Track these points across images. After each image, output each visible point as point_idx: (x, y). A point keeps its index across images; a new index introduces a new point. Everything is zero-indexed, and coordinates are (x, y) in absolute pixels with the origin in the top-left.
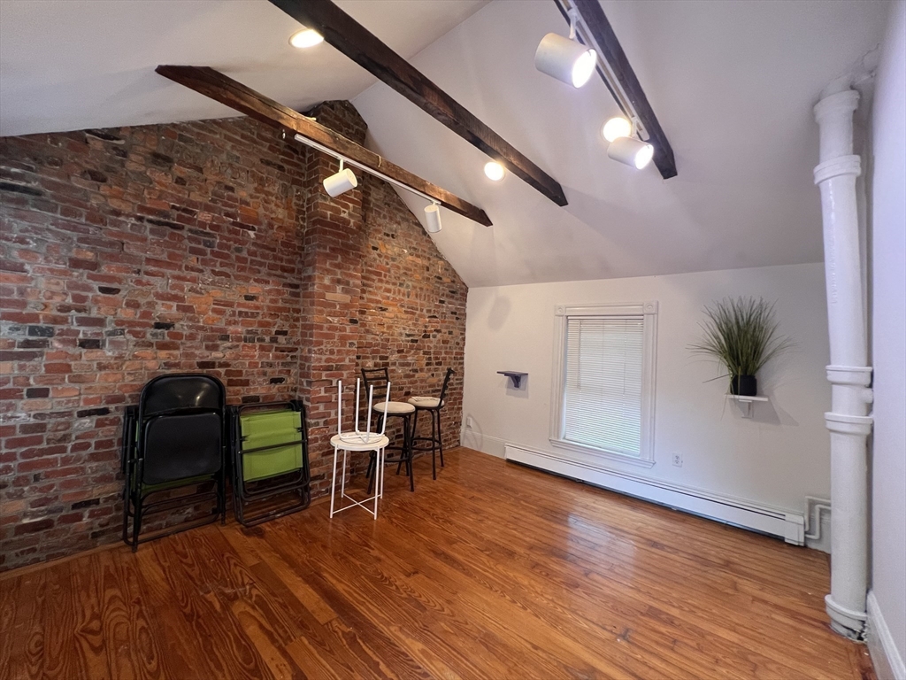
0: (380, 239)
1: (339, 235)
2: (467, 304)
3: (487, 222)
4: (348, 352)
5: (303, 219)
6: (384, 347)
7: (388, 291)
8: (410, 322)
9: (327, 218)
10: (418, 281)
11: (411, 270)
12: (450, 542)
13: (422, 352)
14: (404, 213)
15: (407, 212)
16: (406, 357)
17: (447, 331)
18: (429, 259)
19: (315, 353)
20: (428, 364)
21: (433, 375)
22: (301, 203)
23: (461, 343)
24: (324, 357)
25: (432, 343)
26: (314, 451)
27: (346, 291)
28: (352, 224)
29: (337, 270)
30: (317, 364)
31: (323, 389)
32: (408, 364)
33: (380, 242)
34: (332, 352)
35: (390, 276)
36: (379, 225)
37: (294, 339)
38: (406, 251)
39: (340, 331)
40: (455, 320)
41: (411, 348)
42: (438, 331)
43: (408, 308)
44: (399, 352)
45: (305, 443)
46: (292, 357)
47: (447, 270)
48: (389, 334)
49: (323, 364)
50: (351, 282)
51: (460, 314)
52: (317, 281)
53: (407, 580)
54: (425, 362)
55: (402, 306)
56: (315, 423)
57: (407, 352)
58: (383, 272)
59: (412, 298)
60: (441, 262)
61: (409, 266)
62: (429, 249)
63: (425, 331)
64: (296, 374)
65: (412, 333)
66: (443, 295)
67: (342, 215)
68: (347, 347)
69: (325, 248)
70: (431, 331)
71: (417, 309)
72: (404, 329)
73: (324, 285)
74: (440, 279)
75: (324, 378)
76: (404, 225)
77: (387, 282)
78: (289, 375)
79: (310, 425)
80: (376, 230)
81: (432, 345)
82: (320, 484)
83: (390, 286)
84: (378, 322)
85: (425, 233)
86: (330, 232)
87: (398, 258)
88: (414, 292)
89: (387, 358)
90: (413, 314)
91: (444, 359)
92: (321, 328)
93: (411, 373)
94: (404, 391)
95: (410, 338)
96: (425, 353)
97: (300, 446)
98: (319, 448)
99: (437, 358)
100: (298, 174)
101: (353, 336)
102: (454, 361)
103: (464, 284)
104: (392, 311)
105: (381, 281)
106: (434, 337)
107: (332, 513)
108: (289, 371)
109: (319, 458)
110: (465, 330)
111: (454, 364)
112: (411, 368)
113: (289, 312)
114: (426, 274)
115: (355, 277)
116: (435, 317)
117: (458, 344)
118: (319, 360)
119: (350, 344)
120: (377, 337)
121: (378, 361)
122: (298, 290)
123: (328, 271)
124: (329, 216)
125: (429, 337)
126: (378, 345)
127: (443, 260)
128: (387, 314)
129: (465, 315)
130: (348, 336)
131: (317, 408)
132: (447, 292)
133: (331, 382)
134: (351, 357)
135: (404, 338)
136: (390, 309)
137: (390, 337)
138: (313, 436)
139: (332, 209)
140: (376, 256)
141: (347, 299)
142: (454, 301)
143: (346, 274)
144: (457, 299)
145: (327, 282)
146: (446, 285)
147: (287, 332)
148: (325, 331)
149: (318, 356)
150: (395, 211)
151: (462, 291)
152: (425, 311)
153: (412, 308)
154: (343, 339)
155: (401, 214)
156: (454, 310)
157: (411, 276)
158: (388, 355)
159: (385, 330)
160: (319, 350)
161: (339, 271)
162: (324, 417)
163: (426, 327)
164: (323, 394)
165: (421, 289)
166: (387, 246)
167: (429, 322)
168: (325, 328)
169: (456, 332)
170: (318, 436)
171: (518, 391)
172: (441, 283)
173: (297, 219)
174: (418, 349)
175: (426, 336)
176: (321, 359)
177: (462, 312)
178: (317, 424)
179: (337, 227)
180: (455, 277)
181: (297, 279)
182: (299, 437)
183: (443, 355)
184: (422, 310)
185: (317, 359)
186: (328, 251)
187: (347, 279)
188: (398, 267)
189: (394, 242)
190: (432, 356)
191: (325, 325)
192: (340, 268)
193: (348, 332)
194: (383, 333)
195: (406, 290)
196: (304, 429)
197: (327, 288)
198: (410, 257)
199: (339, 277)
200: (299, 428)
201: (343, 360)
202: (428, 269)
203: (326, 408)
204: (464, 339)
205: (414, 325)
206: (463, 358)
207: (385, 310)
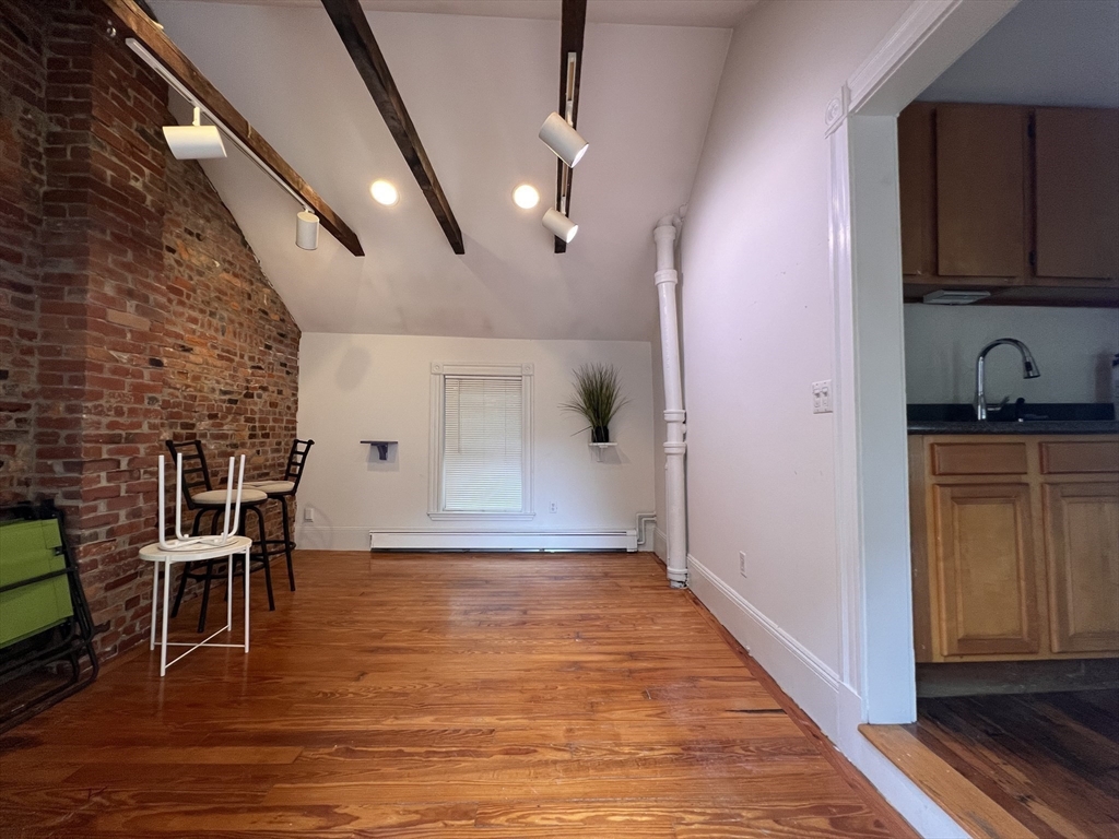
0: (178, 236)
1: (128, 217)
2: (300, 353)
3: (357, 250)
4: (147, 413)
5: (39, 168)
6: (189, 408)
7: (194, 321)
8: (227, 373)
9: (104, 180)
10: (236, 312)
11: (226, 294)
12: (380, 636)
13: (242, 418)
14: (215, 205)
15: (220, 205)
16: (222, 425)
17: (275, 389)
18: (252, 283)
19: (89, 412)
20: (252, 436)
21: (258, 452)
22: (33, 136)
23: (293, 407)
24: (105, 420)
25: (258, 405)
26: (90, 584)
27: (141, 311)
28: (148, 202)
29: (126, 274)
30: (92, 432)
31: (103, 474)
32: (224, 437)
33: (179, 242)
34: (119, 412)
35: (195, 299)
36: (178, 214)
37: (24, 387)
38: (218, 264)
39: (134, 376)
40: (284, 375)
41: (229, 410)
42: (264, 389)
43: (223, 350)
44: (212, 417)
45: (72, 573)
46: (18, 421)
47: (275, 303)
48: (195, 388)
49: (104, 431)
50: (151, 298)
51: (291, 367)
52: (90, 286)
53: (361, 683)
54: (247, 433)
55: (214, 347)
56: (91, 535)
57: (224, 418)
58: (185, 291)
59: (229, 337)
60: (267, 290)
61: (223, 288)
62: (251, 267)
63: (247, 388)
64: (26, 454)
65: (228, 388)
66: (269, 337)
67: (133, 183)
68: (146, 405)
69: (103, 231)
70: (255, 388)
71: (235, 355)
72: (218, 382)
73: (105, 294)
74: (266, 313)
75: (105, 456)
76: (216, 224)
77: (192, 307)
78: (14, 456)
79: (79, 540)
80: (171, 220)
81: (256, 409)
82: (103, 640)
83: (195, 314)
84: (178, 368)
85: (245, 244)
86: (111, 206)
87: (207, 272)
88: (231, 328)
89: (193, 426)
90: (232, 361)
91: (273, 428)
92: (100, 368)
93: (229, 450)
94: (219, 477)
95: (227, 397)
96: (247, 420)
97: (65, 579)
98: (99, 578)
99: (263, 428)
100: (28, 80)
101: (154, 386)
102: (286, 433)
103: (296, 325)
104: (200, 354)
105: (181, 303)
106: (260, 396)
107: (164, 667)
108: (14, 447)
109: (102, 594)
110: (297, 389)
111: (285, 436)
112: (228, 443)
113: (11, 335)
114: (247, 304)
115: (156, 290)
116: (260, 368)
117: (289, 408)
118: (98, 425)
119: (150, 398)
120: (177, 393)
121: (179, 430)
122: (30, 297)
123: (112, 273)
124: (109, 178)
125: (252, 396)
126: (178, 405)
127: (269, 288)
128: (192, 358)
129: (297, 368)
130: (148, 386)
131: (94, 509)
132: (275, 334)
133: (118, 462)
134: (152, 421)
135: (217, 396)
136: (197, 349)
137: (198, 394)
138: (88, 559)
139: (114, 167)
140: (173, 263)
141: (144, 324)
142: (283, 348)
143: (142, 283)
144: (287, 346)
145: (109, 289)
146: (273, 323)
147: (7, 372)
148: (106, 375)
149: (95, 418)
150: (202, 200)
151: (293, 336)
152: (246, 358)
153: (228, 352)
154: (139, 390)
155: (211, 206)
156: (283, 361)
157: (227, 303)
158: (194, 421)
159: (189, 382)
160: (96, 407)
161: (130, 277)
162: (108, 524)
163: (248, 381)
164: (104, 483)
165: (241, 324)
166: (190, 251)
167: (253, 374)
168: (105, 370)
169: (287, 392)
170: (98, 557)
171: (384, 464)
172: (267, 320)
173: (25, 163)
174: (238, 413)
175: (249, 395)
176: (99, 423)
177: (294, 364)
178: (95, 536)
179: (125, 201)
180: (284, 313)
181: (27, 275)
182: (59, 563)
183: (271, 424)
184: (242, 357)
185: (91, 423)
186: (108, 238)
187: (144, 291)
188: (208, 287)
189: (200, 246)
190: (257, 424)
191: (107, 365)
192: (132, 272)
193: (146, 379)
194: (188, 386)
195: (220, 324)
196: (67, 549)
197: (111, 302)
198: (225, 275)
199: (131, 286)
200: (56, 549)
201: (139, 426)
202: (249, 297)
203: (110, 507)
204: (296, 402)
205: (232, 377)
206: (295, 429)
207: (188, 350)
